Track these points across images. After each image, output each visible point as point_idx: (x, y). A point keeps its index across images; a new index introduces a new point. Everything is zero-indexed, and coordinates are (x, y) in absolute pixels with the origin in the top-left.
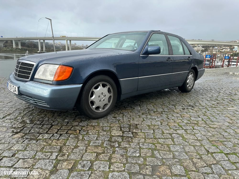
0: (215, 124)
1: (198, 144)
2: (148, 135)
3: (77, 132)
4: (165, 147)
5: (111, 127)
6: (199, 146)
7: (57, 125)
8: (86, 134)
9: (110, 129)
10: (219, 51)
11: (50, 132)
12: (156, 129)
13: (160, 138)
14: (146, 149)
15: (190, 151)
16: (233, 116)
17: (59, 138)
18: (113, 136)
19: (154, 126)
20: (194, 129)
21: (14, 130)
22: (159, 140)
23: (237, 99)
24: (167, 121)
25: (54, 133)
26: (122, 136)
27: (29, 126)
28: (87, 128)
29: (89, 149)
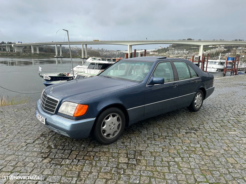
0: (211, 152)
1: (190, 173)
2: (149, 162)
3: (91, 158)
4: (161, 175)
5: (119, 153)
6: (190, 175)
7: (75, 150)
8: (99, 160)
9: (118, 156)
10: (243, 52)
11: (71, 157)
12: (157, 156)
13: (158, 166)
14: (145, 176)
15: (181, 180)
16: (231, 142)
17: (77, 164)
18: (120, 163)
19: (157, 152)
20: (190, 157)
21: (43, 155)
22: (158, 168)
23: (243, 121)
24: (169, 147)
25: (74, 158)
26: (128, 163)
27: (54, 151)
28: (99, 154)
29: (101, 175)
